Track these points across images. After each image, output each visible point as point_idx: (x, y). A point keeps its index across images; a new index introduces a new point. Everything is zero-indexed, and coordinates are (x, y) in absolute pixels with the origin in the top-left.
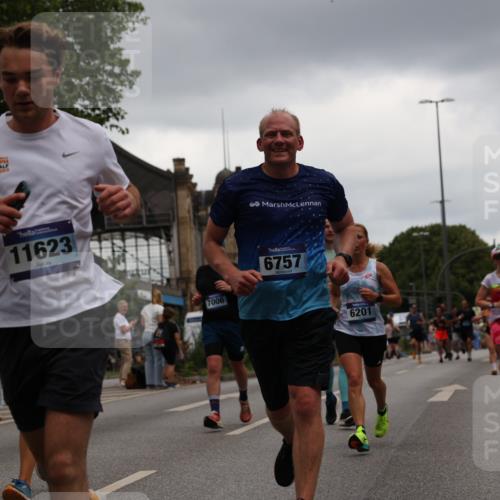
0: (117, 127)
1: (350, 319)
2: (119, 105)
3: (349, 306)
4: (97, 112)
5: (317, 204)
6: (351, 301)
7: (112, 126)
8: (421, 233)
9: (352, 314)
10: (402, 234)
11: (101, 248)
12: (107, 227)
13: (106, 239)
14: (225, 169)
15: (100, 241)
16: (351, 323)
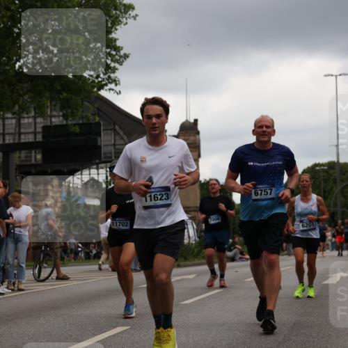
0: (113, 90)
1: (302, 228)
2: (116, 75)
3: (301, 221)
4: (100, 79)
5: (280, 163)
6: (303, 219)
7: (110, 89)
8: (322, 167)
9: (303, 226)
10: (308, 168)
11: (98, 174)
12: (103, 160)
13: (102, 168)
14: (187, 120)
15: (98, 169)
16: (302, 231)
